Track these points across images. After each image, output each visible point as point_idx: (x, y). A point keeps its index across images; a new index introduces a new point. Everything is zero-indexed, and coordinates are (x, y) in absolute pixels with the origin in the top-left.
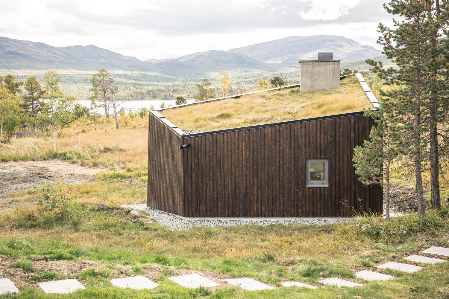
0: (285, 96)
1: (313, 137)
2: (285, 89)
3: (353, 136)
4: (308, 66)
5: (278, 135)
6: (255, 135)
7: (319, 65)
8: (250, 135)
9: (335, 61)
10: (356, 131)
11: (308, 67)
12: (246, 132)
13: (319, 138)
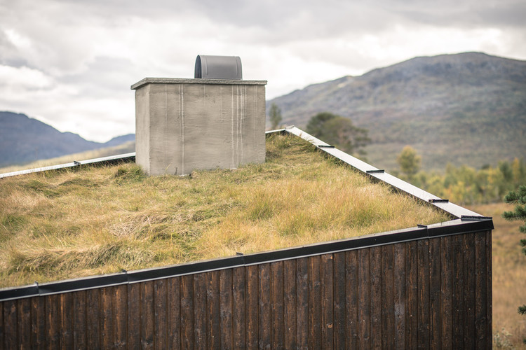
0: (102, 187)
1: (271, 320)
2: (92, 168)
3: (402, 312)
4: (173, 96)
5: (150, 316)
6: (63, 318)
7: (204, 95)
8: (45, 318)
9: (250, 85)
10: (411, 297)
11: (169, 99)
12: (30, 308)
13: (289, 322)
